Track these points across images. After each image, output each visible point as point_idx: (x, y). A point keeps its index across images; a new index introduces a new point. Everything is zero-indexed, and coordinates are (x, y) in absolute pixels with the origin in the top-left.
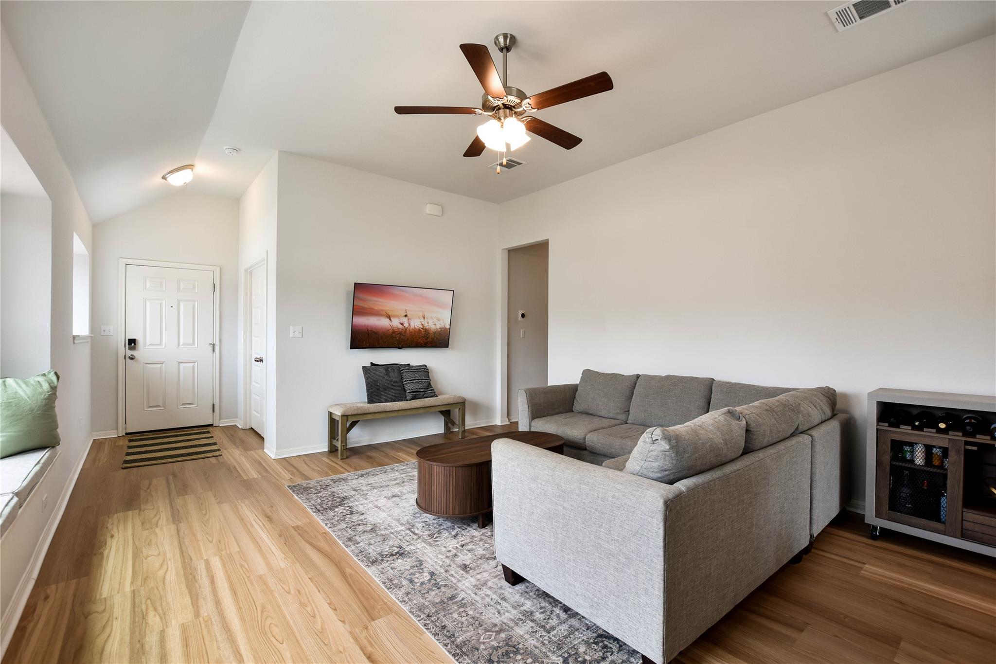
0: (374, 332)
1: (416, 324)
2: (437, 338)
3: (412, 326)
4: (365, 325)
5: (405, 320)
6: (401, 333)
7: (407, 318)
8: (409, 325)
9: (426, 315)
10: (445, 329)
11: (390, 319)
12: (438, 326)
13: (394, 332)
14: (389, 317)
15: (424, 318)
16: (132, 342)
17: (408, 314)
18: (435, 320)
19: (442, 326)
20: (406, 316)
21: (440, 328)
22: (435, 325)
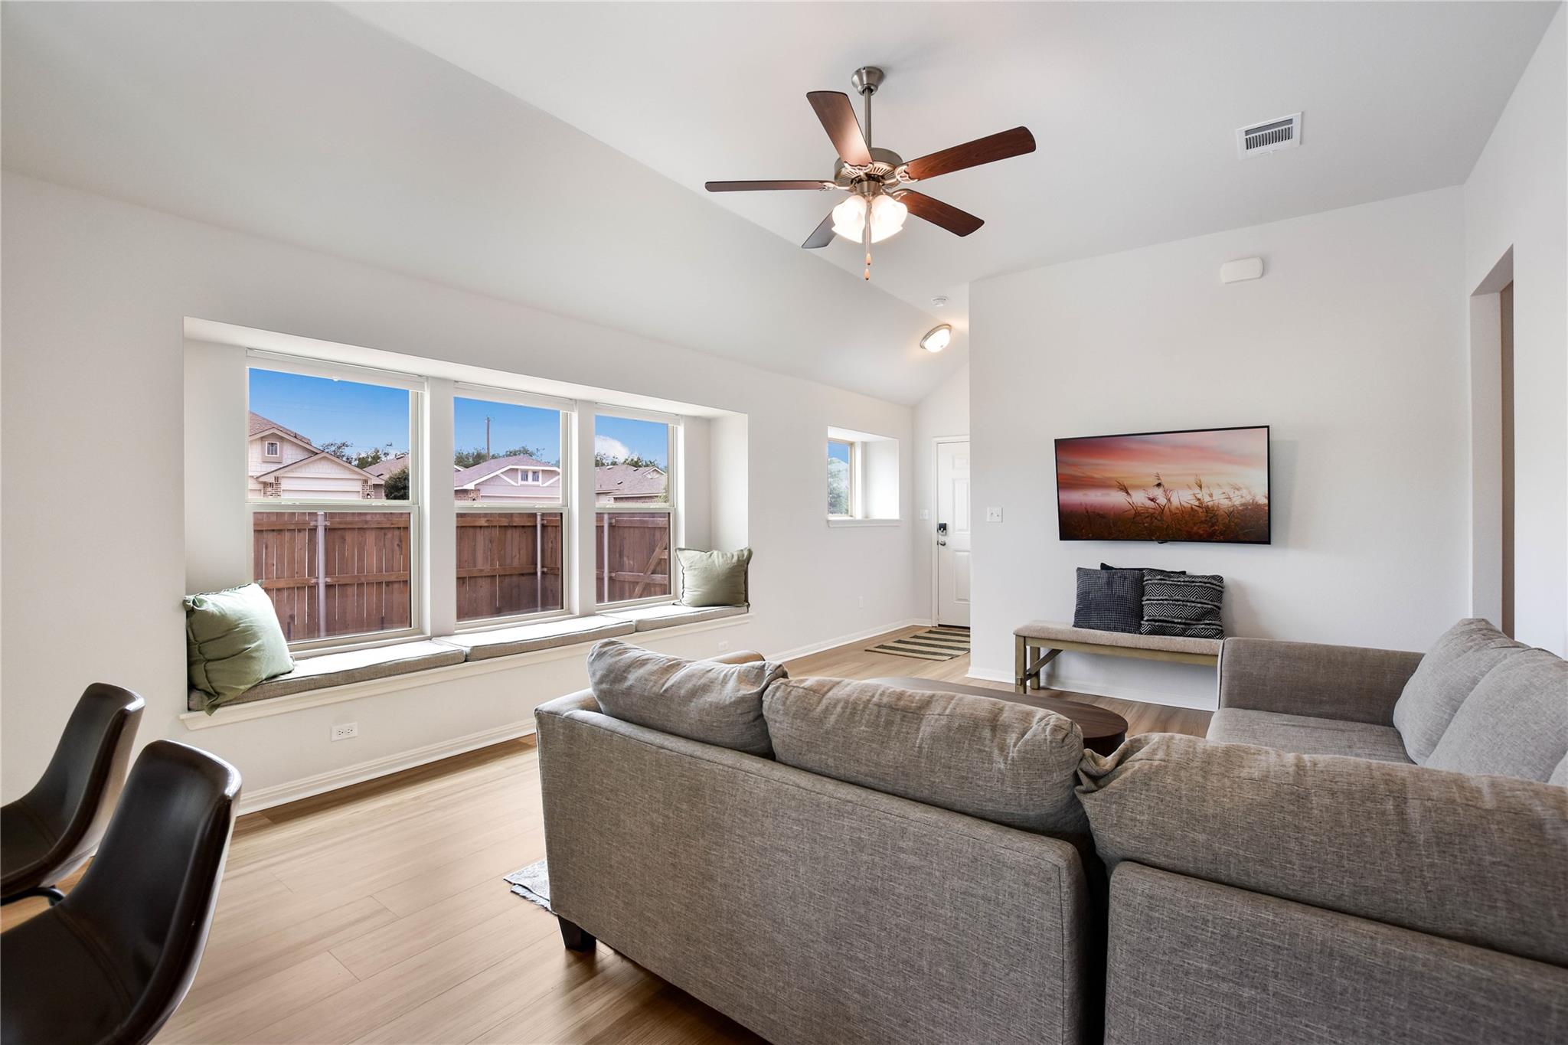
0: (1099, 514)
1: (1183, 498)
2: (1236, 524)
3: (1175, 501)
4: (1081, 504)
5: (1158, 493)
6: (1152, 516)
7: (1161, 490)
8: (1169, 500)
9: (1204, 480)
10: (1256, 506)
11: (1127, 493)
12: (1237, 501)
13: (1137, 514)
14: (1125, 489)
15: (1201, 487)
16: (943, 527)
17: (1163, 480)
18: (1227, 489)
19: (1248, 499)
20: (1159, 485)
21: (1242, 505)
22: (1229, 498)
